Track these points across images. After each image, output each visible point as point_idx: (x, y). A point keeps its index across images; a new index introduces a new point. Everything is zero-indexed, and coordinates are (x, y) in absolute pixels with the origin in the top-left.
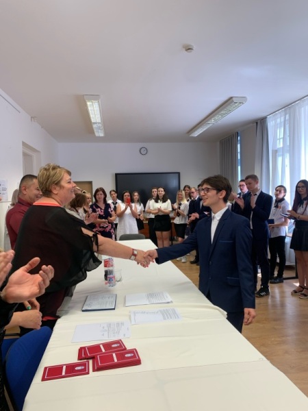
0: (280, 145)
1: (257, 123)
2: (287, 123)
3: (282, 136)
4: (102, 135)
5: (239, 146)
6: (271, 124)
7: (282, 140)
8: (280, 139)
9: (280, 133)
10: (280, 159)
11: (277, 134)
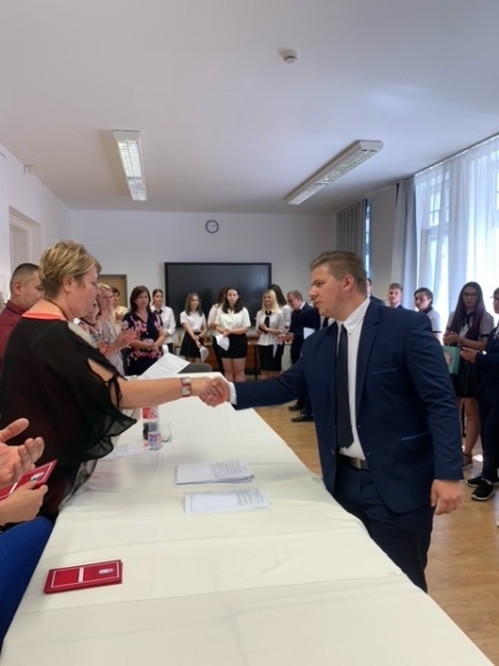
0: (434, 222)
1: (398, 185)
2: (446, 185)
3: (438, 207)
4: (143, 198)
5: (368, 221)
6: (420, 187)
7: (437, 214)
8: (434, 212)
9: (435, 202)
10: (433, 245)
11: (430, 204)
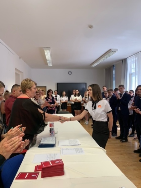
1: (122, 61)
2: (137, 61)
4: (51, 65)
5: (114, 71)
6: (129, 62)
7: (134, 69)
9: (133, 66)
10: (133, 78)
